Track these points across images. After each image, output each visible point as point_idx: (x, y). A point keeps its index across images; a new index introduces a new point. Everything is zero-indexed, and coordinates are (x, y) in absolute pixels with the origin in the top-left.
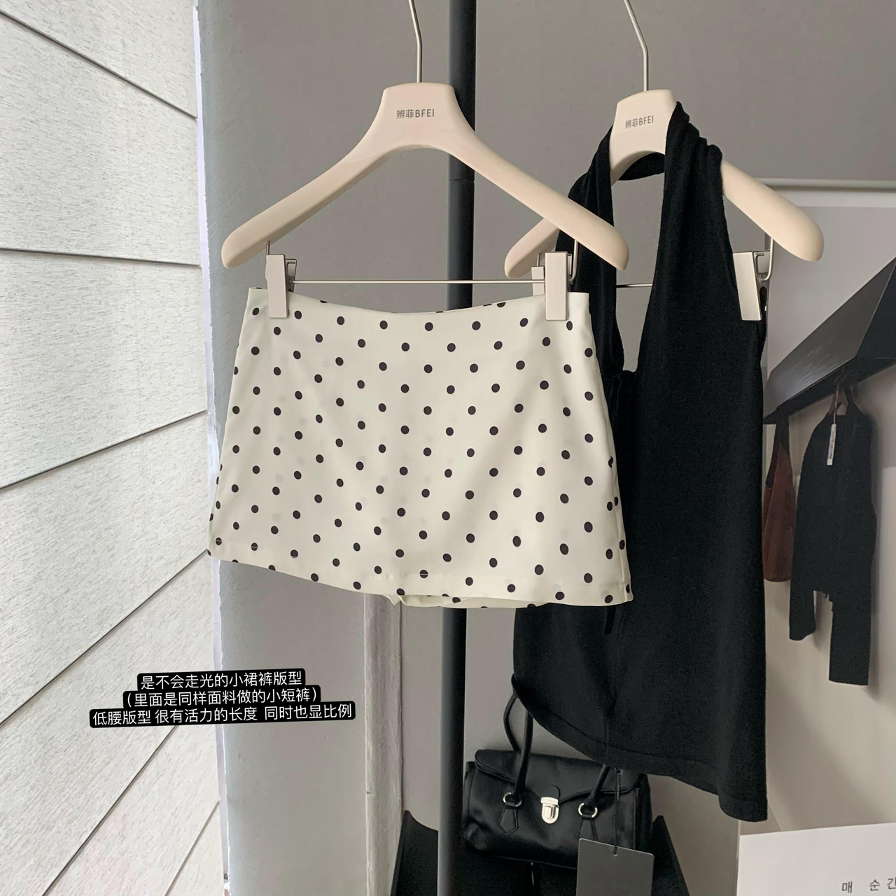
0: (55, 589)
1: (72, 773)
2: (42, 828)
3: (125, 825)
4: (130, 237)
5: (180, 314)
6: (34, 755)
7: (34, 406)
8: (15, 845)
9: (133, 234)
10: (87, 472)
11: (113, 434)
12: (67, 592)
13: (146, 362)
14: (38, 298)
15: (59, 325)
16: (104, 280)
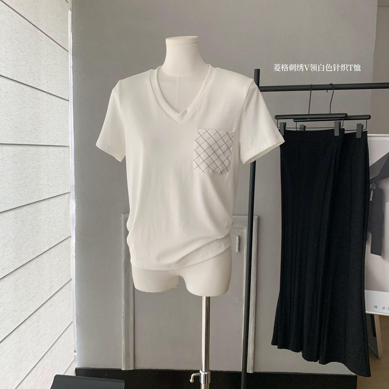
0: (20, 241)
1: (23, 297)
2: (14, 311)
3: (39, 318)
5: (62, 162)
6: (12, 288)
7: (17, 188)
8: (6, 313)
9: (48, 138)
10: (31, 208)
11: (39, 198)
12: (24, 243)
13: (51, 176)
14: (20, 157)
15: (25, 165)
16: (39, 151)
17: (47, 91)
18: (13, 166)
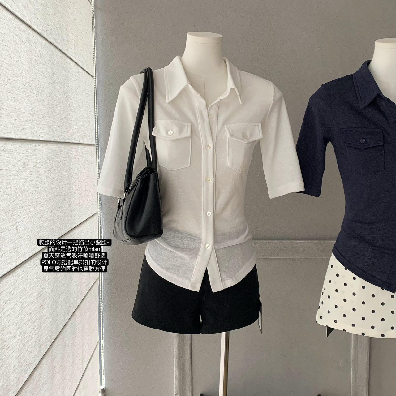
0: (56, 296)
1: (60, 384)
4: (77, 133)
5: (90, 168)
7: (52, 211)
9: (77, 132)
11: (72, 224)
12: (59, 297)
13: (81, 190)
14: (53, 162)
15: (58, 174)
16: (70, 153)
17: (74, 59)
18: (46, 176)
